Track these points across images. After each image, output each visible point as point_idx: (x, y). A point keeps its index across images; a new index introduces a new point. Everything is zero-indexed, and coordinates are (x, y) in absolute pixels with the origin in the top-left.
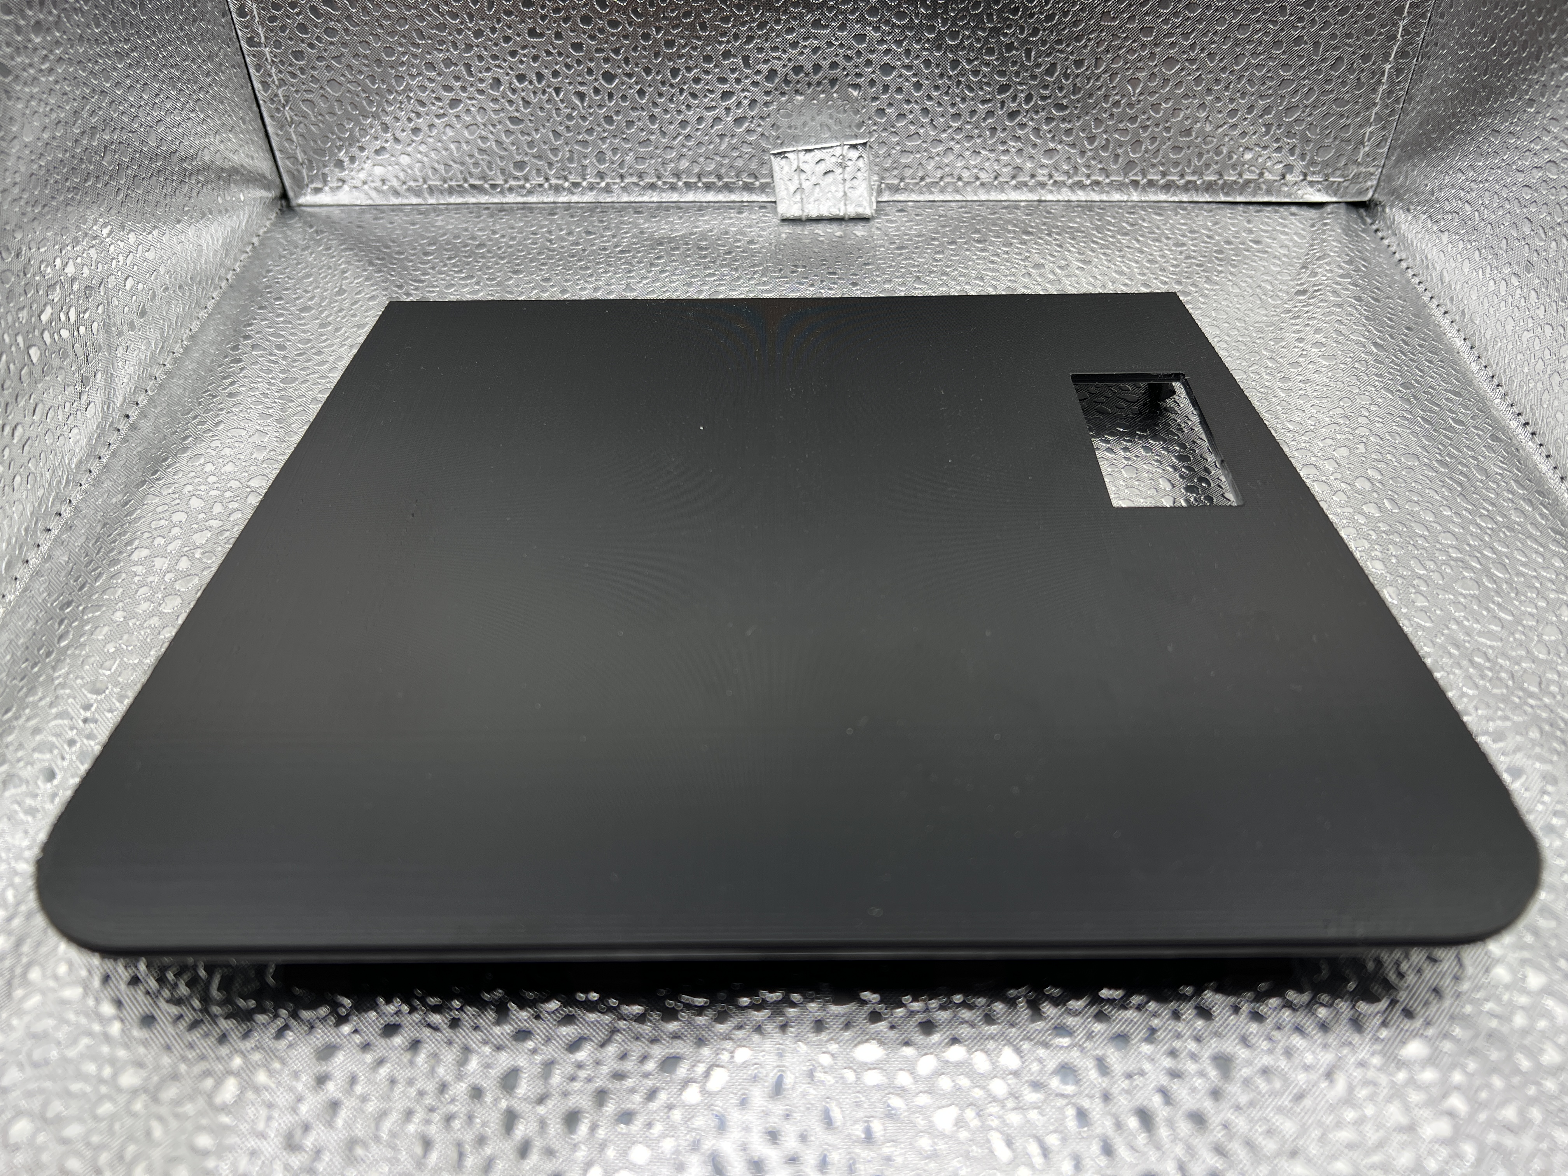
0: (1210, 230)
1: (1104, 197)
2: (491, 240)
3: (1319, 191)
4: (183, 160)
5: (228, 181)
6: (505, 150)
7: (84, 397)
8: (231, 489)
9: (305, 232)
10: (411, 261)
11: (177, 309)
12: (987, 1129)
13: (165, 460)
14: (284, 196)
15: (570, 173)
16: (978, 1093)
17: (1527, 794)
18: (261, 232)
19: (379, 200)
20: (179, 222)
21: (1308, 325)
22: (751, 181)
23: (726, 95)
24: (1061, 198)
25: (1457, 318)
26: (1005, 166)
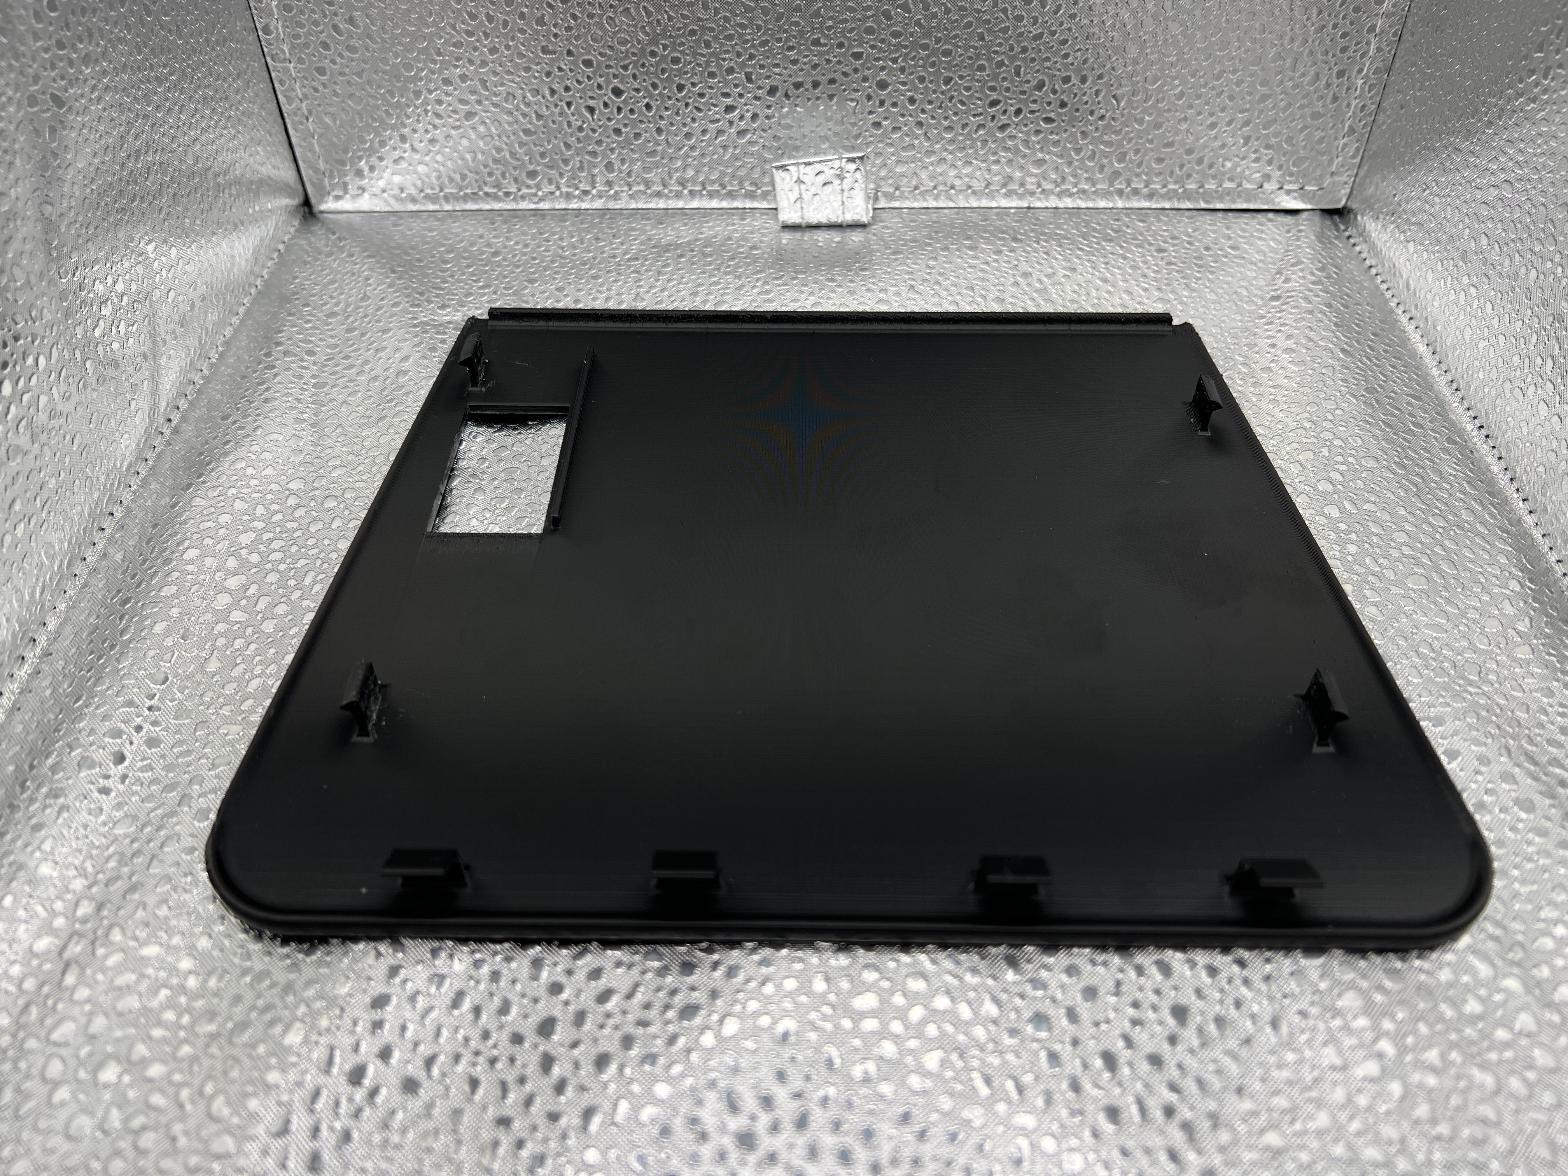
0: (1190, 236)
1: (1091, 205)
2: (505, 248)
3: (1295, 198)
4: (216, 175)
5: (257, 193)
6: (518, 160)
7: (133, 404)
8: (271, 492)
9: (328, 239)
10: (430, 268)
11: (213, 317)
12: (968, 1069)
13: (209, 464)
14: (307, 203)
15: (580, 181)
16: (961, 1038)
17: (1462, 774)
18: (286, 239)
19: (397, 207)
20: (214, 234)
21: (1280, 331)
22: (753, 189)
23: (729, 109)
24: (1049, 205)
25: (1421, 324)
26: (996, 175)
